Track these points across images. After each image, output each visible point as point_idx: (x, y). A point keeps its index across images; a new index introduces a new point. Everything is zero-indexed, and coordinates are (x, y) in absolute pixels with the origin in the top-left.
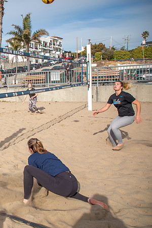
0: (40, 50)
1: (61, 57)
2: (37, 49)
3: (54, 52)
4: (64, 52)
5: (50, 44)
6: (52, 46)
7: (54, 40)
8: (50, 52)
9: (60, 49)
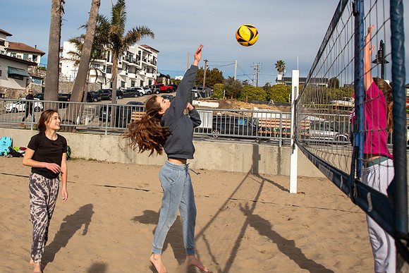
1: (153, 83)
3: (142, 73)
4: (159, 75)
5: (138, 57)
6: (141, 61)
7: (145, 52)
8: (137, 70)
9: (153, 69)
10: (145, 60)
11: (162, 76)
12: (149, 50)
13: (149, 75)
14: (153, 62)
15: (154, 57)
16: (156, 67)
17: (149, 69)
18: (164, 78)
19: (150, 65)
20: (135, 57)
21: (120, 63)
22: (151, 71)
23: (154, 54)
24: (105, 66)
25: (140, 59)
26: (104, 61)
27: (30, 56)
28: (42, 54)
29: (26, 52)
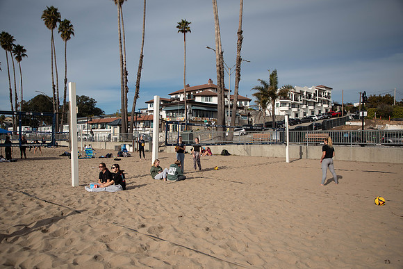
0: (302, 102)
1: (329, 111)
2: (298, 101)
3: (320, 105)
4: (333, 105)
5: (315, 95)
6: (317, 97)
7: (320, 91)
8: (314, 104)
10: (321, 96)
11: (336, 105)
12: (324, 89)
13: (326, 106)
14: (328, 97)
15: (328, 93)
16: (330, 100)
17: (324, 102)
18: (338, 107)
19: (325, 99)
20: (312, 95)
22: (326, 102)
23: (327, 91)
24: (290, 104)
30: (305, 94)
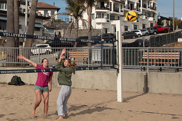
0: (122, 14)
1: (155, 25)
4: (159, 18)
5: (139, 5)
6: (141, 8)
9: (154, 14)
11: (163, 18)
14: (154, 8)
15: (154, 4)
16: (156, 12)
17: (149, 14)
18: (165, 21)
19: (150, 10)
20: (135, 5)
21: (122, 11)
22: (152, 15)
23: (153, 1)
24: (108, 15)
25: (140, 6)
26: (106, 11)
27: (49, 12)
28: (58, 10)
29: (46, 9)
30: (126, 3)
